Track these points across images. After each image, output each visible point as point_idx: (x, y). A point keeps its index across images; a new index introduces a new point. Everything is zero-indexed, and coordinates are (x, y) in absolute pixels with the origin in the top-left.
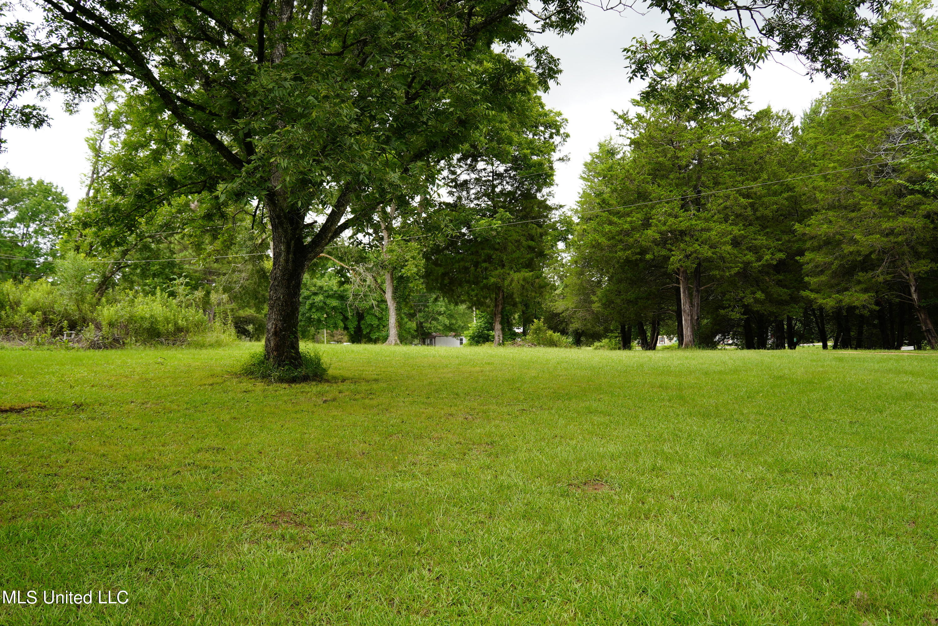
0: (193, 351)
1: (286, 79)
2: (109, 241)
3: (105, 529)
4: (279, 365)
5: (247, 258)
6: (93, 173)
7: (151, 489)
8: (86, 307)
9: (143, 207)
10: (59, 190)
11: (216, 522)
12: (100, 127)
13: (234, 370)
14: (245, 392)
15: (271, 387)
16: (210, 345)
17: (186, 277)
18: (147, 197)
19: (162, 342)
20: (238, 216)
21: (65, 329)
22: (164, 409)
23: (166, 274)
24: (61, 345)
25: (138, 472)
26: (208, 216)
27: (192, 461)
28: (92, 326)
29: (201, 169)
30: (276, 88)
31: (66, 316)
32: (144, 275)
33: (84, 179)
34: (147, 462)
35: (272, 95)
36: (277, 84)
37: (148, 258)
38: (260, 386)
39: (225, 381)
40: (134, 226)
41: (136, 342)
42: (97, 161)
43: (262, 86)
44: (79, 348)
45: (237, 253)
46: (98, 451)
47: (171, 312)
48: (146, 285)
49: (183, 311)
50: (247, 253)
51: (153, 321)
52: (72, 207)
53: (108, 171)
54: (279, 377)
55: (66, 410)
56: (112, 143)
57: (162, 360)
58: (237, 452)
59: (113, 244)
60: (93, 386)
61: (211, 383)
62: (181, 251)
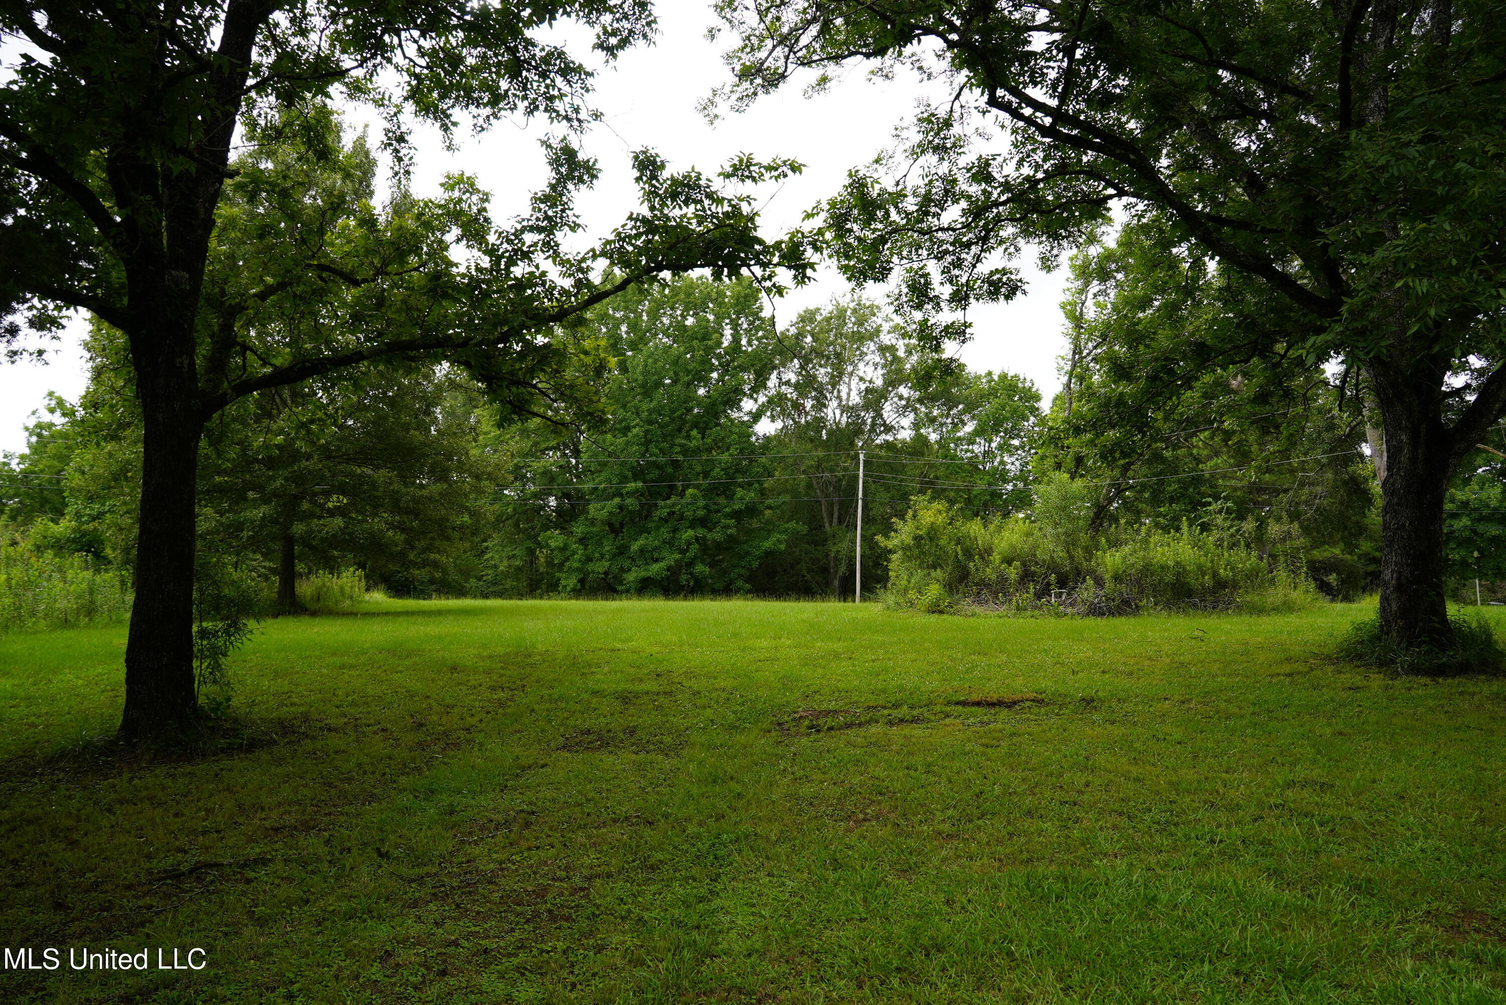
0: (1246, 618)
1: (1407, 144)
2: (1112, 451)
3: (1164, 897)
4: (1410, 644)
5: (1324, 461)
6: (1074, 353)
7: (1221, 841)
8: (1079, 553)
9: (1160, 394)
10: (1028, 384)
11: (1343, 910)
12: (1079, 284)
13: (1326, 651)
14: (1350, 689)
15: (1397, 683)
16: (1274, 609)
17: (1226, 499)
18: (1165, 377)
19: (1195, 605)
20: (1309, 393)
21: (1053, 587)
22: (1217, 712)
23: (1190, 497)
24: (1049, 610)
25: (1195, 810)
26: (1262, 398)
27: (1280, 801)
28: (1090, 581)
29: (1247, 323)
30: (1393, 162)
31: (1052, 566)
32: (1156, 501)
33: (1062, 363)
34: (1206, 796)
35: (1386, 175)
36: (1393, 155)
37: (1160, 474)
38: (1377, 680)
39: (1312, 669)
40: (1147, 424)
41: (1156, 604)
42: (1079, 334)
43: (1367, 165)
44: (1073, 615)
45: (1305, 454)
46: (1129, 772)
47: (1206, 556)
48: (1160, 515)
49: (1226, 554)
50: (1324, 452)
51: (1180, 570)
52: (1045, 406)
53: (1095, 348)
54: (1411, 664)
55: (1070, 706)
56: (1097, 305)
57: (1201, 634)
58: (1357, 794)
59: (1117, 455)
60: (1103, 672)
61: (1288, 671)
62: (1209, 458)
